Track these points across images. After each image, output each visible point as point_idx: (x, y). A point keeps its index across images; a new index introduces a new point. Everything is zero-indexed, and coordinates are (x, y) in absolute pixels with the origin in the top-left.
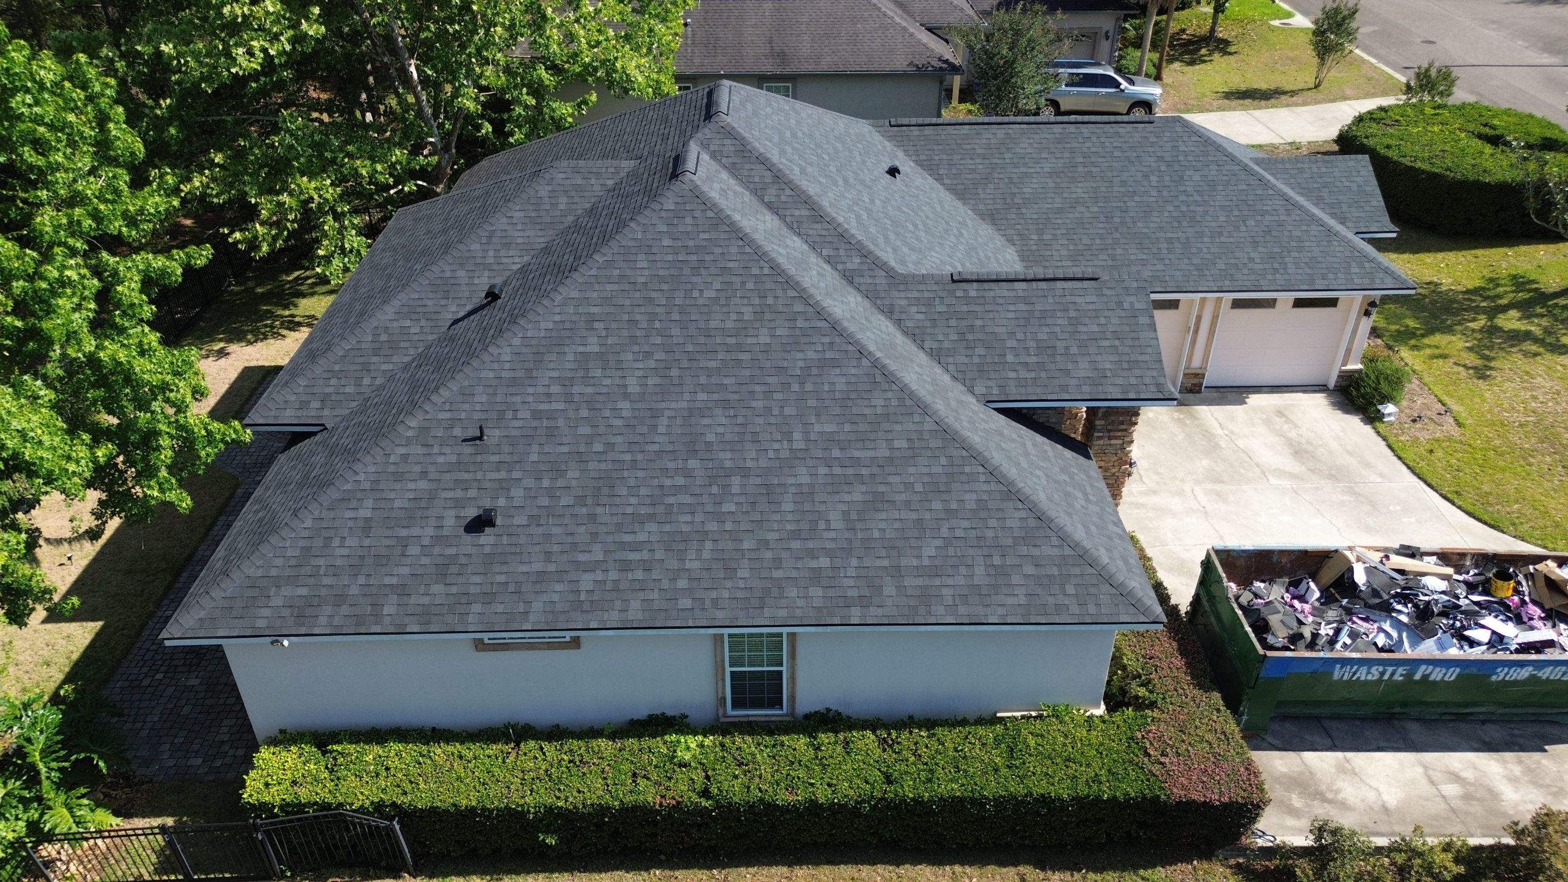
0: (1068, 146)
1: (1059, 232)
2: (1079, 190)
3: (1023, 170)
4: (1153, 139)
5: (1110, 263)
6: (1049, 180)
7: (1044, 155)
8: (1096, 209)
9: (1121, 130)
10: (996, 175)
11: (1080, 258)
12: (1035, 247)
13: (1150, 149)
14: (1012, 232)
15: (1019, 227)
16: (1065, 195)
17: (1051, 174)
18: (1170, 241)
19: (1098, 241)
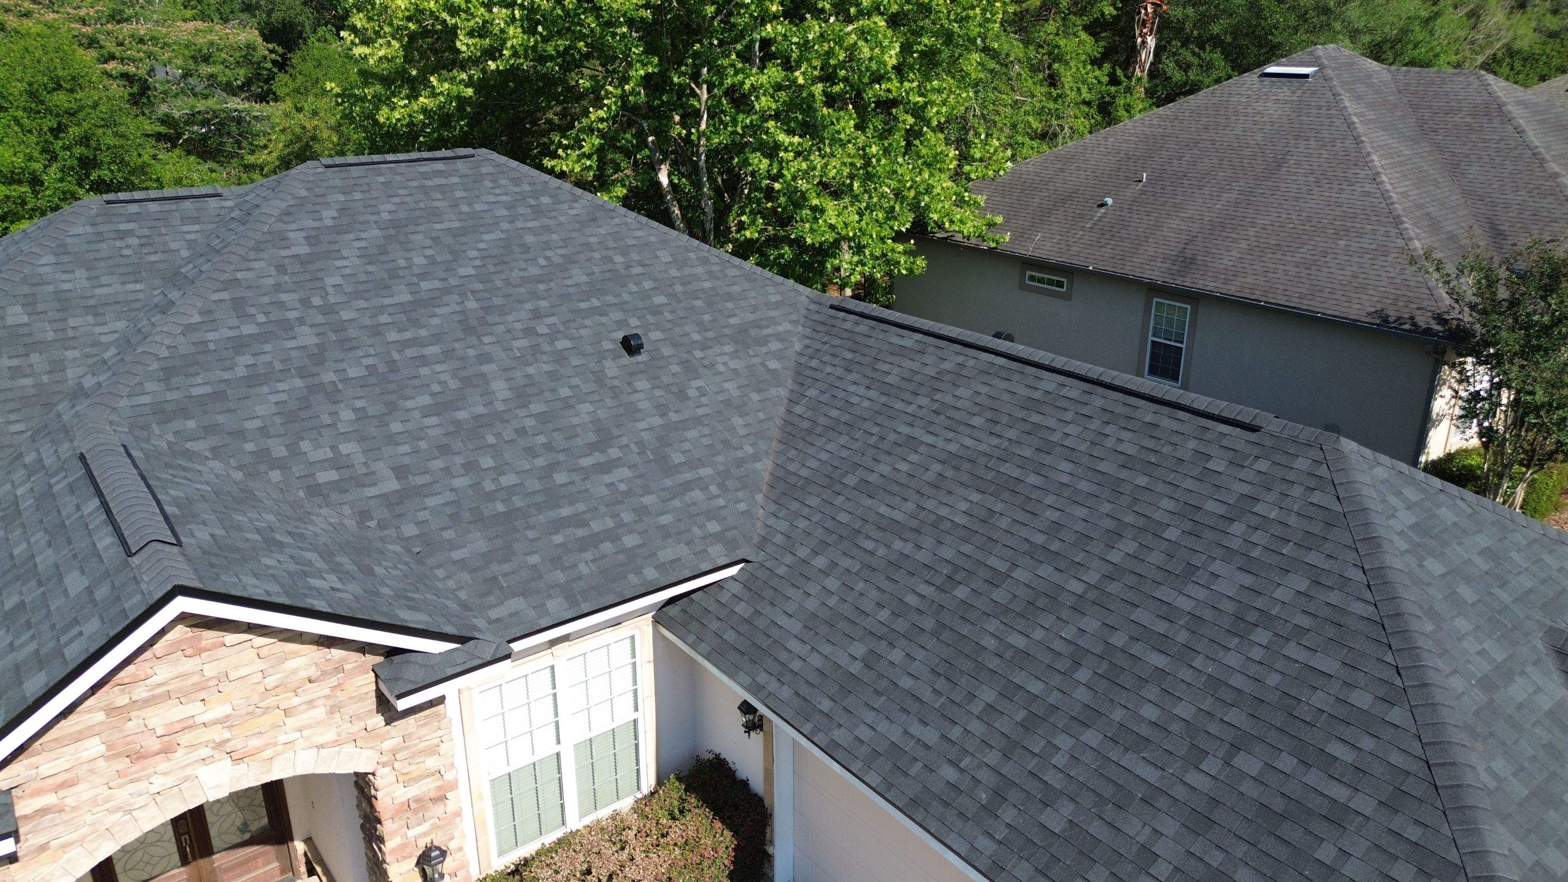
0: (1035, 418)
1: (846, 563)
2: (964, 506)
3: (918, 433)
4: (1217, 465)
5: (856, 668)
6: (937, 467)
7: (977, 421)
8: (947, 553)
9: (1166, 423)
10: (868, 426)
11: (824, 629)
12: (782, 570)
13: (1188, 484)
14: (783, 526)
15: (802, 524)
16: (930, 504)
17: (952, 460)
18: (1010, 691)
19: (884, 615)
